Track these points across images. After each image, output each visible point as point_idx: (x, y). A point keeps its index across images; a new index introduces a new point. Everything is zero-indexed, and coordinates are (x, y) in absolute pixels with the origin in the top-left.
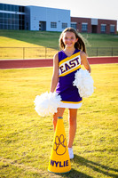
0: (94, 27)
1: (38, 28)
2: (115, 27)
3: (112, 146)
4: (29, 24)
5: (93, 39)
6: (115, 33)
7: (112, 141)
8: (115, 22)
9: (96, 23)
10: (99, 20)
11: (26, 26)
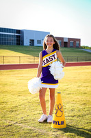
0: (66, 43)
1: (29, 44)
2: (79, 44)
3: (79, 114)
4: (23, 41)
5: (65, 51)
6: (79, 47)
7: (79, 111)
8: (79, 40)
9: (67, 41)
10: (69, 39)
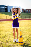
0: (25, 11)
1: (10, 11)
4: (8, 10)
7: (29, 38)
8: (30, 10)
9: (25, 10)
11: (7, 11)
